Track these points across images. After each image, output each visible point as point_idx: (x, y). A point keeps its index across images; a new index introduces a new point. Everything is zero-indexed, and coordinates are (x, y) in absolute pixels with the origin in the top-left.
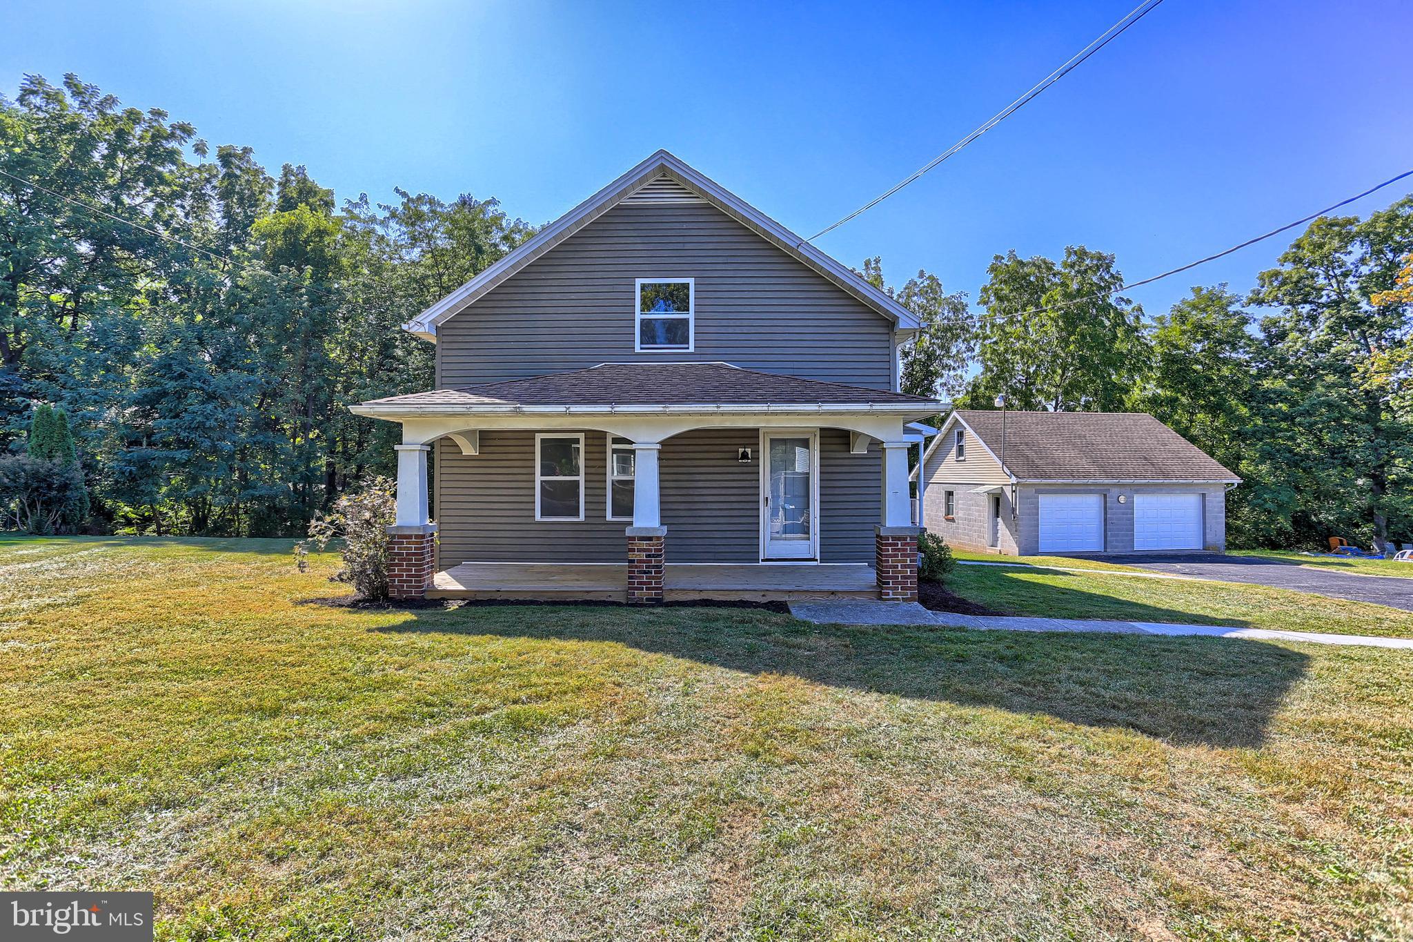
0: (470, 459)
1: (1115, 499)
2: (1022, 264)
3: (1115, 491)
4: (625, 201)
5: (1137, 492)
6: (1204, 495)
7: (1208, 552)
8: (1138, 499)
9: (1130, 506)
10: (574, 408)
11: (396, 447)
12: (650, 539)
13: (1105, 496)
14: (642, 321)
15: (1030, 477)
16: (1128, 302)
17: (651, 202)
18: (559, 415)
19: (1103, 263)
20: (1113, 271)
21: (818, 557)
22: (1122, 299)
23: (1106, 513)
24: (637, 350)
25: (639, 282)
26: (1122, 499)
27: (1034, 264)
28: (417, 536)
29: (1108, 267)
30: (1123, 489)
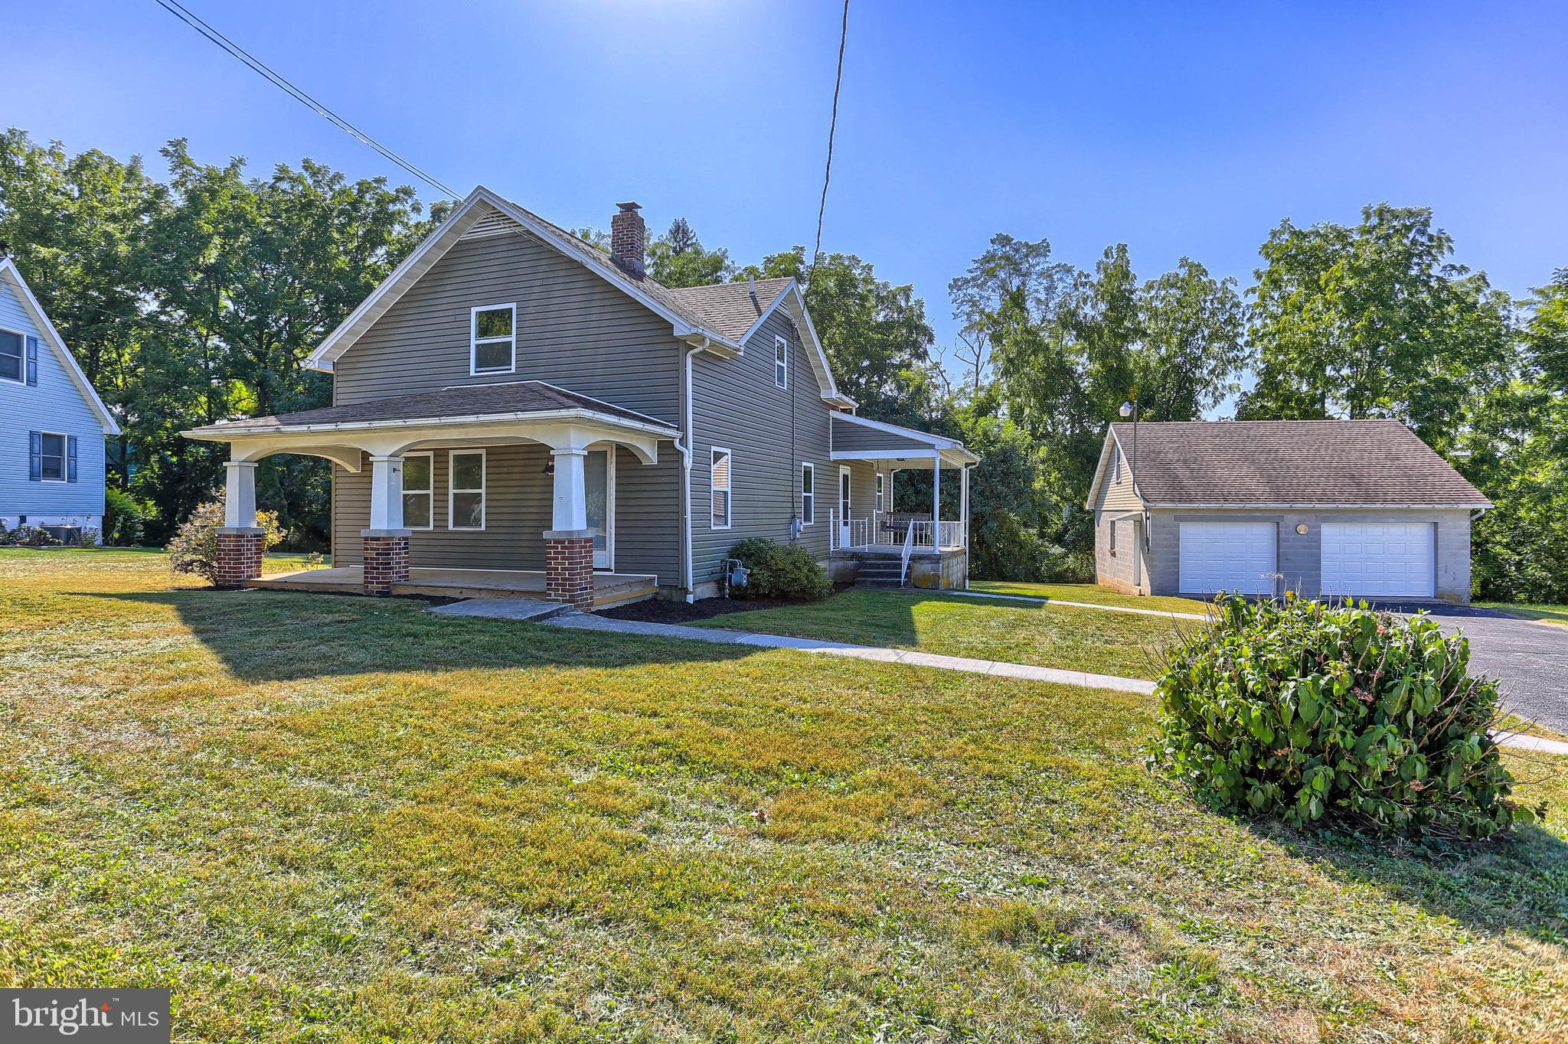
0: (354, 476)
1: (1292, 529)
2: (1300, 235)
3: (1291, 519)
4: (464, 237)
5: (1326, 520)
6: (1436, 524)
7: (1441, 601)
8: (1328, 531)
9: (1315, 540)
10: (313, 427)
11: (225, 464)
12: (378, 539)
13: (1278, 523)
14: (478, 346)
15: (1163, 500)
16: (1463, 269)
17: (483, 235)
18: (328, 432)
19: (1418, 221)
20: (1432, 230)
21: (613, 568)
22: (1453, 267)
23: (1278, 548)
24: (472, 373)
25: (474, 310)
26: (1302, 529)
27: (1317, 234)
28: (235, 536)
29: (1426, 223)
30: (1304, 517)
